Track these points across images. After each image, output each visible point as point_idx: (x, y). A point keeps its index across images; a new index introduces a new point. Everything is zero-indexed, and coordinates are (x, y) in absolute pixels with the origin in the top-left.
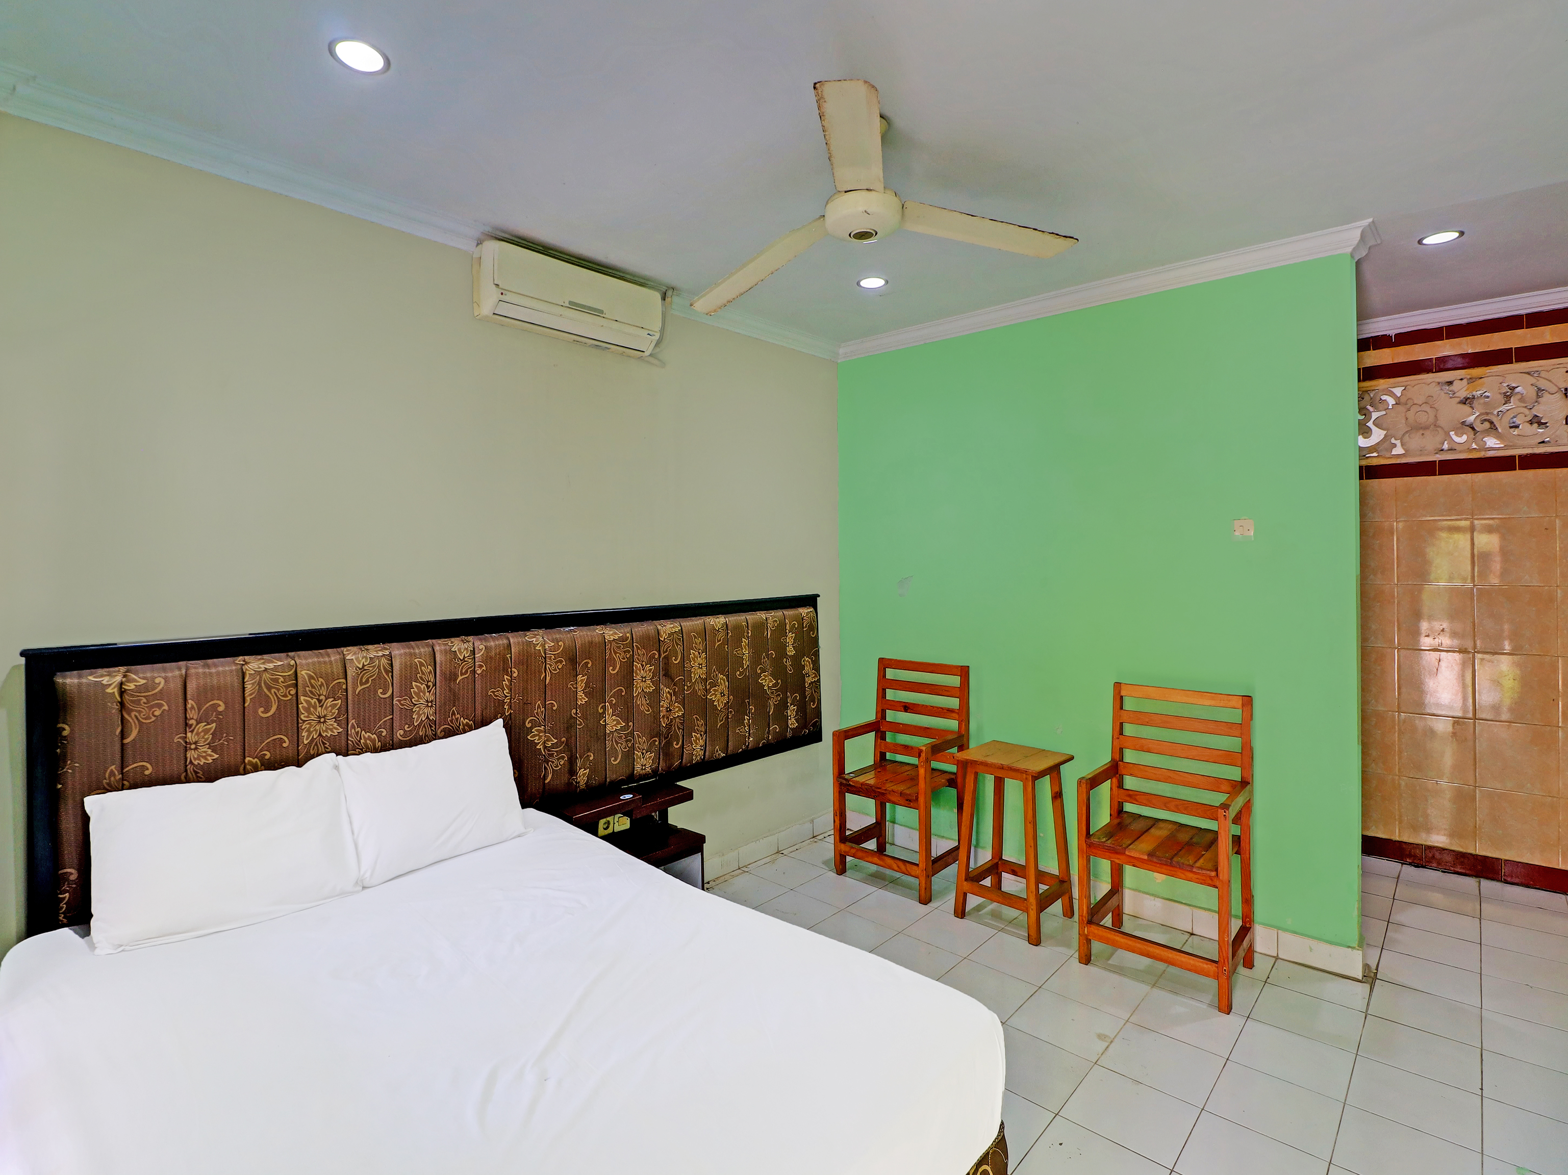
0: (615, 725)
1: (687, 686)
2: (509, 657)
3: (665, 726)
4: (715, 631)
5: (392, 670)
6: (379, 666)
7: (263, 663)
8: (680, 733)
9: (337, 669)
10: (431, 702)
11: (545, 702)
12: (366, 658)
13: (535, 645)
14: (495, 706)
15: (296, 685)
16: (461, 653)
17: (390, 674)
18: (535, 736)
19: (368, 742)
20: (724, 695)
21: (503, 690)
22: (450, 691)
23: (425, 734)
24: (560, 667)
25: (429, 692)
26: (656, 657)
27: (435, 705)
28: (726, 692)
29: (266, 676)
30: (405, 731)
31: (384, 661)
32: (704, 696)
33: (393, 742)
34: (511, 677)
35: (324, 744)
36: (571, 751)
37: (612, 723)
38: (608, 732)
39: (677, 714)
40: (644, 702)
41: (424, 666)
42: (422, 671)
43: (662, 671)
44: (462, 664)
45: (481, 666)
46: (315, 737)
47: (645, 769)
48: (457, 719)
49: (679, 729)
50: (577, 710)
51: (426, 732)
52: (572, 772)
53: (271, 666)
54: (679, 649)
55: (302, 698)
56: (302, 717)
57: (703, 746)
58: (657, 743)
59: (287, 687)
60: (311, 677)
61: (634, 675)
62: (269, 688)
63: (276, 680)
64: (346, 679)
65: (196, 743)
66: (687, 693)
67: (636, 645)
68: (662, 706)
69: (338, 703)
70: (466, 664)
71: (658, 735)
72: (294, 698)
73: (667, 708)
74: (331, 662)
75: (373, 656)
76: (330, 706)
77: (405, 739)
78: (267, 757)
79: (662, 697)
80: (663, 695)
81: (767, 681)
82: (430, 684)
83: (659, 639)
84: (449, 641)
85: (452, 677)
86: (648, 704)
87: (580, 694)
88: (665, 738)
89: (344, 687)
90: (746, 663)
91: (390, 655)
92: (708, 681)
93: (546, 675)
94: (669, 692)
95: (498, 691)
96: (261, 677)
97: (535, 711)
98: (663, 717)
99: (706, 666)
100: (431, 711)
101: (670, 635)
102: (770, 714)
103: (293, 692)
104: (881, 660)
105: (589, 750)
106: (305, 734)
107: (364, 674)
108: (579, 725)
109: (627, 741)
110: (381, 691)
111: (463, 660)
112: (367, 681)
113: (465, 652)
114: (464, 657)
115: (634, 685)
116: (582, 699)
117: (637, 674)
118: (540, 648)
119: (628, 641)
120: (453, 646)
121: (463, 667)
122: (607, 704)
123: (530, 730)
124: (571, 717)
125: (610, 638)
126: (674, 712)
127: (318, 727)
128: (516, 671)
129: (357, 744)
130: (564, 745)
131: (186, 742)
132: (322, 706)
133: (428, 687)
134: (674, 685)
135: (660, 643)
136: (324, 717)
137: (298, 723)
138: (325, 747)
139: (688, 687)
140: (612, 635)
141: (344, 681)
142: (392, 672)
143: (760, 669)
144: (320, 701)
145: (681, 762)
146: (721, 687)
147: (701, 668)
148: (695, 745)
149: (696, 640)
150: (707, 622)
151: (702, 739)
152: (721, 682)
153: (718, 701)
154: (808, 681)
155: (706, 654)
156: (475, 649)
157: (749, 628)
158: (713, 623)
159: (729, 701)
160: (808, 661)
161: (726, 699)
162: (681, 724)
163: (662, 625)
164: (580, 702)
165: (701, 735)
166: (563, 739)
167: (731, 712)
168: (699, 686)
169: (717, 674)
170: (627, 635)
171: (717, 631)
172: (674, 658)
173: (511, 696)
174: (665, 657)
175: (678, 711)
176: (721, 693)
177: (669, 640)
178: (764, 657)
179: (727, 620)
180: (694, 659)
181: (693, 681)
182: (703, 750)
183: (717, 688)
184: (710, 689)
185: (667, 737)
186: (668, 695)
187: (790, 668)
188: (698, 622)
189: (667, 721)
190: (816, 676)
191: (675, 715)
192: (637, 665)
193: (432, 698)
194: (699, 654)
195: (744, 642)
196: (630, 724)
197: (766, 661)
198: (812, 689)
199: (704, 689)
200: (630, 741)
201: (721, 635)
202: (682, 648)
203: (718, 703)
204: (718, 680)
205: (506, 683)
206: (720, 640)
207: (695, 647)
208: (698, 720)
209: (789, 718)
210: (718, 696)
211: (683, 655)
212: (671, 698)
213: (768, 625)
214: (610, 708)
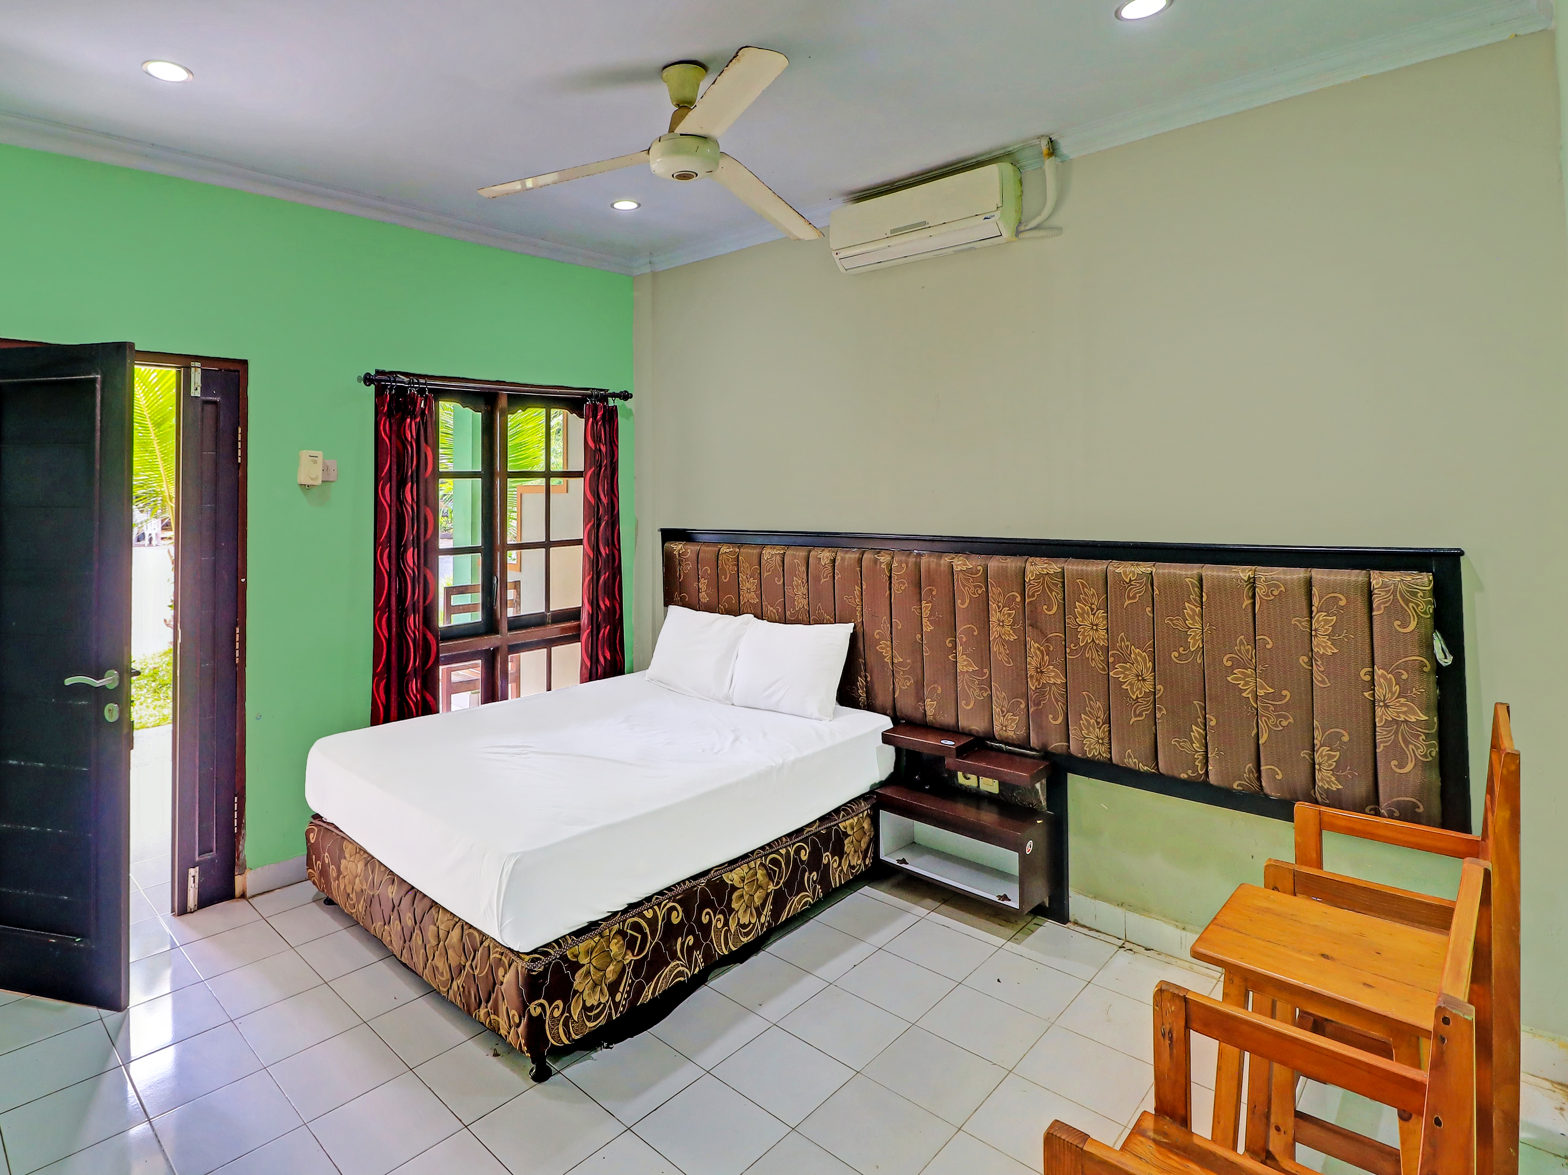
0: (966, 666)
1: (1070, 648)
2: (860, 570)
3: (1033, 689)
4: (1124, 585)
5: (784, 565)
6: (776, 561)
7: (726, 549)
8: (1059, 707)
9: (756, 559)
10: (805, 595)
11: (891, 619)
12: (770, 554)
13: (882, 564)
14: (851, 611)
15: (738, 566)
16: (824, 560)
17: (782, 568)
18: (884, 649)
19: (772, 613)
20: (1144, 680)
21: (858, 599)
22: (817, 589)
23: (803, 619)
24: (903, 588)
25: (804, 586)
26: (1019, 599)
27: (808, 598)
28: (1149, 676)
29: (726, 557)
30: (792, 612)
31: (778, 557)
32: (1104, 669)
33: (786, 618)
34: (862, 590)
35: (750, 607)
36: (917, 675)
37: (963, 663)
38: (958, 671)
39: (1052, 680)
40: (1002, 650)
41: (801, 566)
42: (799, 570)
43: (1028, 619)
44: (824, 569)
45: (838, 574)
46: (746, 601)
47: (1006, 731)
48: (824, 615)
49: (1057, 701)
50: (923, 636)
51: (803, 617)
52: (920, 698)
53: (728, 551)
54: (1055, 596)
55: (740, 574)
56: (740, 586)
57: (1103, 741)
58: (1023, 706)
59: (734, 565)
60: (744, 562)
61: (990, 616)
62: (725, 563)
63: (729, 561)
65: (702, 590)
66: (1071, 657)
67: (990, 581)
68: (1030, 664)
69: (756, 582)
70: (827, 570)
71: (1025, 696)
72: (737, 574)
73: (1037, 668)
74: (754, 555)
75: (775, 553)
76: (752, 582)
77: (791, 618)
78: (726, 606)
79: (1028, 652)
80: (1030, 650)
81: (1251, 685)
82: (804, 580)
83: (1024, 579)
84: (818, 550)
85: (818, 578)
86: (1008, 654)
87: (925, 621)
88: (1036, 705)
89: (758, 571)
90: (1194, 644)
91: (784, 555)
92: (1110, 653)
93: (891, 594)
94: (1039, 648)
95: (851, 598)
96: (724, 558)
97: (882, 625)
98: (1032, 677)
99: (1107, 629)
100: (806, 601)
101: (1039, 576)
103: (736, 569)
105: (936, 682)
106: (741, 596)
107: (769, 566)
108: (926, 653)
109: (981, 689)
110: (777, 578)
111: (827, 567)
112: (770, 571)
113: (828, 560)
114: (826, 564)
115: (989, 627)
116: (930, 627)
117: (993, 615)
118: (886, 567)
119: (979, 575)
120: (820, 554)
121: (825, 572)
122: (957, 639)
123: (878, 642)
124: (917, 641)
125: (959, 569)
126: (1049, 677)
127: (747, 594)
128: (865, 584)
129: (766, 613)
130: (910, 666)
131: (699, 589)
132: (749, 582)
133: (805, 583)
134: (1047, 641)
135: (1024, 583)
136: (750, 589)
138: (750, 609)
139: (1072, 650)
140: (961, 565)
141: (759, 568)
142: (784, 568)
143: (1226, 659)
145: (1069, 747)
146: (1137, 667)
147: (1097, 630)
148: (1086, 732)
149: (1085, 589)
150: (1111, 568)
151: (1100, 728)
152: (1136, 659)
153: (1131, 684)
154: (1384, 717)
155: (1107, 613)
156: (835, 559)
157: (1204, 590)
158: (1122, 571)
159: (1155, 692)
160: (1383, 676)
161: (1148, 687)
162: (1062, 695)
163: (1033, 564)
164: (925, 629)
165: (1098, 723)
166: (909, 661)
167: (1160, 709)
168: (1092, 653)
169: (1128, 645)
170: (979, 568)
171: (1128, 584)
172: (1045, 607)
173: (862, 605)
174: (1030, 603)
175: (1054, 677)
176: (1138, 676)
177: (1037, 582)
178: (1241, 643)
179: (1154, 571)
180: (1082, 615)
181: (1081, 645)
182: (1102, 744)
183: (1128, 665)
184: (1114, 663)
185: (1039, 704)
186: (1038, 652)
187: (1320, 676)
188: (1096, 567)
189: (1037, 683)
190: (1411, 711)
191: (1049, 680)
192: (993, 606)
193: (805, 592)
194: (1092, 610)
195: (1190, 608)
196: (985, 670)
197: (1248, 651)
198: (1396, 733)
199: (1102, 661)
200: (986, 690)
201: (1139, 590)
202: (1060, 596)
203: (1132, 689)
204: (1130, 656)
205: (857, 593)
206: (1134, 597)
207: (1084, 599)
208: (1090, 699)
209: (1317, 767)
210: (1132, 678)
211: (1062, 606)
212: (1043, 658)
213: (1257, 589)
214: (961, 645)
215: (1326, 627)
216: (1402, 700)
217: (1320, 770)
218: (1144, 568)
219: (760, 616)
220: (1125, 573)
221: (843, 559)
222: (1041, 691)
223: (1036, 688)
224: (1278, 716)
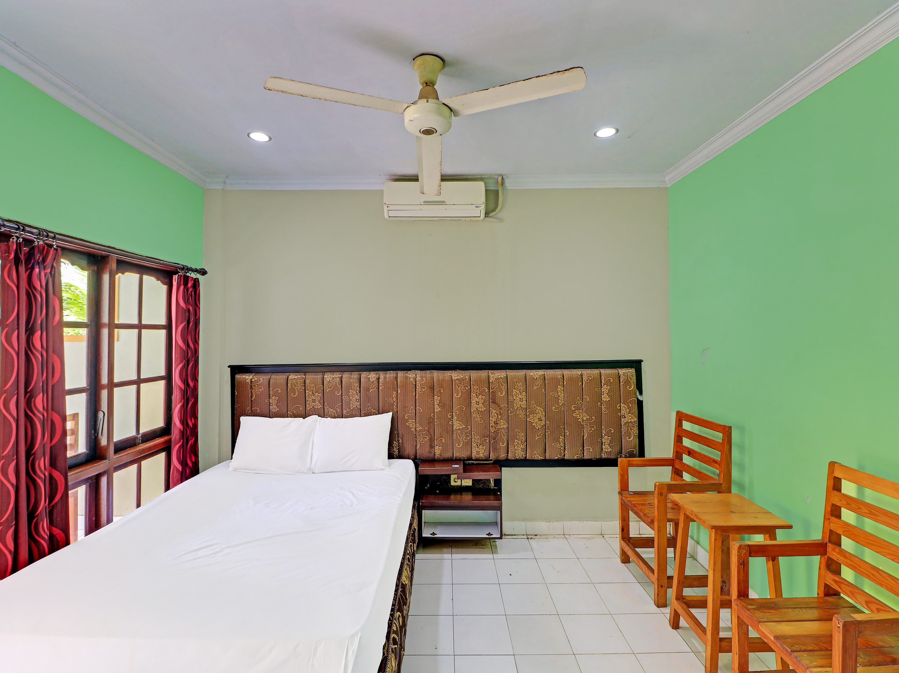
0: (458, 426)
2: (396, 383)
3: (493, 432)
4: (534, 380)
5: (342, 383)
6: (336, 381)
7: (294, 376)
8: (505, 438)
9: (320, 381)
10: (358, 400)
11: (416, 407)
12: (331, 377)
13: (410, 378)
14: (389, 405)
15: (305, 386)
16: (372, 379)
17: (340, 385)
18: (410, 424)
19: (332, 413)
20: (541, 420)
21: (393, 399)
22: (367, 395)
23: (356, 414)
24: (423, 390)
25: (357, 395)
26: (486, 391)
27: (360, 401)
28: (543, 418)
29: (294, 381)
30: (347, 411)
31: (338, 379)
32: (525, 418)
33: (342, 415)
34: (397, 393)
35: (315, 411)
36: (431, 435)
37: (457, 425)
38: (454, 429)
39: (502, 426)
40: (478, 416)
41: (355, 383)
42: (354, 385)
43: (491, 400)
44: (372, 384)
45: (382, 386)
46: (311, 408)
47: (479, 454)
48: (370, 409)
49: (504, 435)
50: (434, 414)
51: (356, 413)
52: (432, 447)
53: (296, 377)
54: (504, 388)
55: (307, 391)
56: (307, 399)
57: (524, 449)
58: (487, 441)
59: (301, 386)
60: (310, 383)
61: (472, 400)
62: (295, 386)
63: (297, 383)
64: (323, 386)
65: (272, 403)
66: (510, 415)
67: (472, 383)
68: (491, 420)
69: (320, 395)
70: (374, 384)
71: (489, 436)
72: (304, 391)
73: (495, 422)
74: (318, 378)
75: (334, 377)
76: (317, 396)
77: (347, 415)
78: (295, 413)
79: (491, 415)
80: (492, 414)
81: (582, 416)
82: (357, 391)
83: (489, 381)
84: (368, 373)
85: (368, 389)
86: (480, 418)
87: (436, 406)
88: (494, 439)
89: (322, 388)
90: (561, 402)
91: (342, 377)
92: (528, 410)
93: (416, 394)
94: (496, 412)
95: (390, 399)
96: (292, 381)
97: (410, 411)
98: (492, 426)
99: (526, 400)
100: (358, 404)
101: (496, 379)
102: (584, 438)
103: (303, 388)
104: (678, 413)
105: (442, 437)
106: (308, 406)
107: (330, 384)
108: (436, 422)
109: (466, 436)
110: (337, 392)
111: (373, 382)
112: (331, 387)
113: (374, 379)
114: (373, 381)
115: (471, 405)
116: (437, 409)
117: (473, 400)
118: (413, 380)
119: (466, 381)
120: (369, 375)
121: (372, 386)
122: (454, 413)
123: (407, 421)
124: (431, 417)
125: (455, 378)
126: (500, 425)
127: (312, 404)
128: (399, 390)
129: (328, 413)
130: (426, 431)
131: (269, 403)
132: (314, 396)
133: (357, 393)
134: (500, 409)
135: (489, 383)
136: (315, 400)
137: (305, 401)
138: (315, 412)
139: (511, 411)
140: (456, 376)
141: (322, 386)
142: (342, 385)
143: (574, 407)
144: (313, 393)
145: (508, 456)
146: (539, 415)
147: (522, 401)
148: (517, 447)
149: (517, 383)
150: (527, 373)
151: (523, 445)
152: (538, 412)
153: (536, 423)
154: (624, 421)
155: (527, 393)
156: (379, 378)
157: (565, 380)
158: (533, 374)
159: (545, 425)
160: (624, 406)
161: (543, 423)
162: (506, 433)
163: (493, 373)
164: (436, 410)
165: (522, 442)
166: (426, 428)
167: (548, 432)
168: (520, 412)
169: (535, 406)
170: (467, 377)
171: (535, 379)
172: (500, 393)
173: (397, 402)
174: (492, 392)
175: (503, 425)
176: (539, 419)
177: (496, 382)
178: (578, 400)
179: (545, 373)
180: (516, 395)
181: (515, 408)
182: (524, 451)
183: (535, 415)
184: (529, 415)
185: (495, 439)
186: (495, 414)
187: (605, 409)
188: (521, 373)
189: (495, 429)
190: (633, 418)
191: (501, 427)
192: (473, 395)
193: (359, 398)
194: (520, 392)
195: (560, 388)
196: (469, 427)
197: (580, 403)
198: (628, 427)
199: (524, 414)
200: (469, 436)
201: (540, 382)
202: (506, 388)
203: (536, 425)
204: (536, 411)
205: (394, 395)
206: (538, 385)
207: (517, 388)
208: (519, 432)
209: (603, 444)
210: (536, 420)
211: (507, 392)
212: (498, 416)
213: (583, 378)
214: (456, 416)
215: (606, 391)
216: (630, 414)
217: (604, 445)
218: (541, 372)
219: (323, 415)
220: (534, 375)
221: (385, 378)
222: (496, 432)
223: (494, 431)
224: (591, 427)
